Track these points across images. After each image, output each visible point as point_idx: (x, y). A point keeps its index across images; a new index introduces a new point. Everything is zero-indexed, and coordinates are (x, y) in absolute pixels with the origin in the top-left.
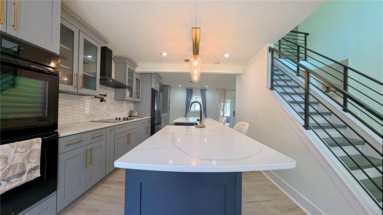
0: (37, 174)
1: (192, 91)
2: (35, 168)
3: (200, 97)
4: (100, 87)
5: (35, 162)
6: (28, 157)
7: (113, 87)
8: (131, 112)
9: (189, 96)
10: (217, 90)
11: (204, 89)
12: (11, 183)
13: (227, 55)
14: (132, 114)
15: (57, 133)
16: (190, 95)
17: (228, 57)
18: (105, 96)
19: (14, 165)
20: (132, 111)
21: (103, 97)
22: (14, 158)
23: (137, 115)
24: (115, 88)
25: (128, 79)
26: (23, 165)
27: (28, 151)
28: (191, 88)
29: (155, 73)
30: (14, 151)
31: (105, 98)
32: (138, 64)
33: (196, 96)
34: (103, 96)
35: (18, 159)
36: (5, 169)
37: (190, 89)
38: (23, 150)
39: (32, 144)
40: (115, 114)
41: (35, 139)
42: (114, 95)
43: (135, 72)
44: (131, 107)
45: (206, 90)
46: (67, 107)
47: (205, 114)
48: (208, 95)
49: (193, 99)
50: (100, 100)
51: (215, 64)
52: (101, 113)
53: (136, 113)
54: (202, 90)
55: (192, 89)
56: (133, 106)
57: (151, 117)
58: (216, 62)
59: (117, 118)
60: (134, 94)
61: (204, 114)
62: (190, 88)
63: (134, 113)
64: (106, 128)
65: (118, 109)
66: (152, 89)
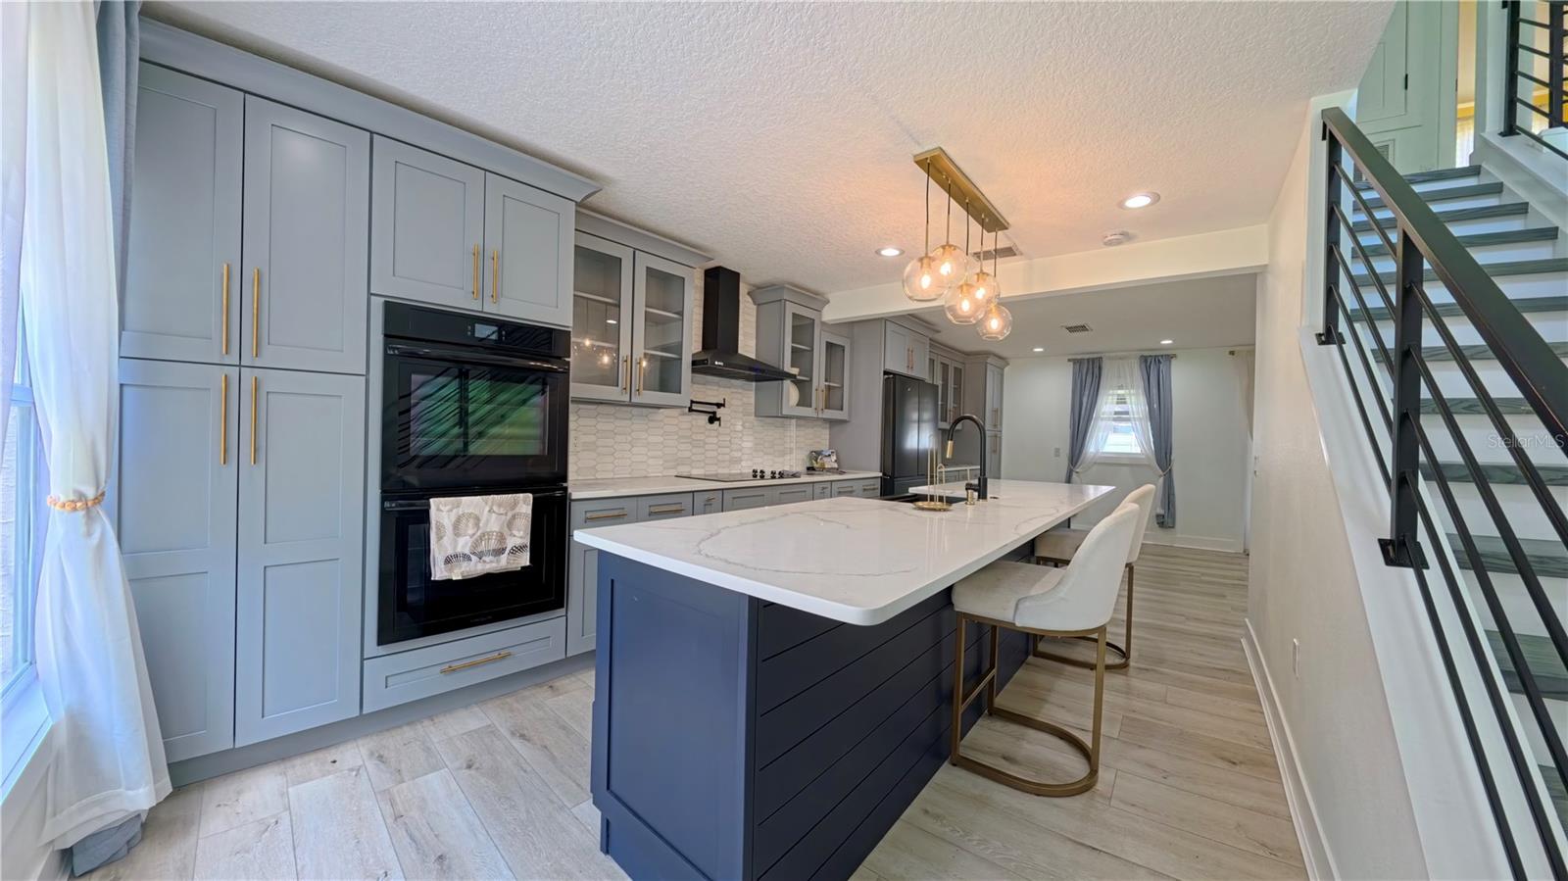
0: (524, 560)
1: (1100, 368)
2: (521, 548)
3: (1137, 395)
4: (693, 382)
5: (521, 537)
6: (510, 525)
7: (748, 379)
8: (816, 455)
9: (1087, 393)
10: (1232, 353)
11: (1158, 353)
12: (484, 562)
13: (1138, 201)
14: (816, 461)
15: (566, 489)
16: (1088, 385)
17: (1147, 206)
18: (719, 405)
19: (488, 533)
20: (819, 453)
21: (714, 409)
22: (488, 521)
23: (836, 466)
24: (757, 380)
25: (793, 348)
26: (502, 538)
27: (510, 514)
28: (1095, 356)
29: (903, 316)
30: (487, 509)
31: (720, 412)
32: (830, 297)
33: (1121, 387)
34: (715, 407)
35: (493, 524)
36: (475, 537)
37: (1088, 359)
38: (502, 511)
39: (515, 504)
40: (760, 460)
41: (521, 495)
42: (752, 401)
43: (823, 324)
44: (821, 438)
45: (1170, 357)
46: (619, 438)
47: (1163, 471)
48: (1182, 380)
49: (1107, 405)
50: (707, 418)
51: (1110, 243)
52: (709, 454)
53: (834, 458)
54: (1146, 361)
55: (1101, 358)
56: (828, 437)
57: (881, 474)
58: (1110, 238)
59: (755, 471)
60: (818, 396)
61: (1161, 473)
62: (1091, 356)
63: (825, 459)
64: (693, 492)
65: (766, 445)
66: (886, 373)
